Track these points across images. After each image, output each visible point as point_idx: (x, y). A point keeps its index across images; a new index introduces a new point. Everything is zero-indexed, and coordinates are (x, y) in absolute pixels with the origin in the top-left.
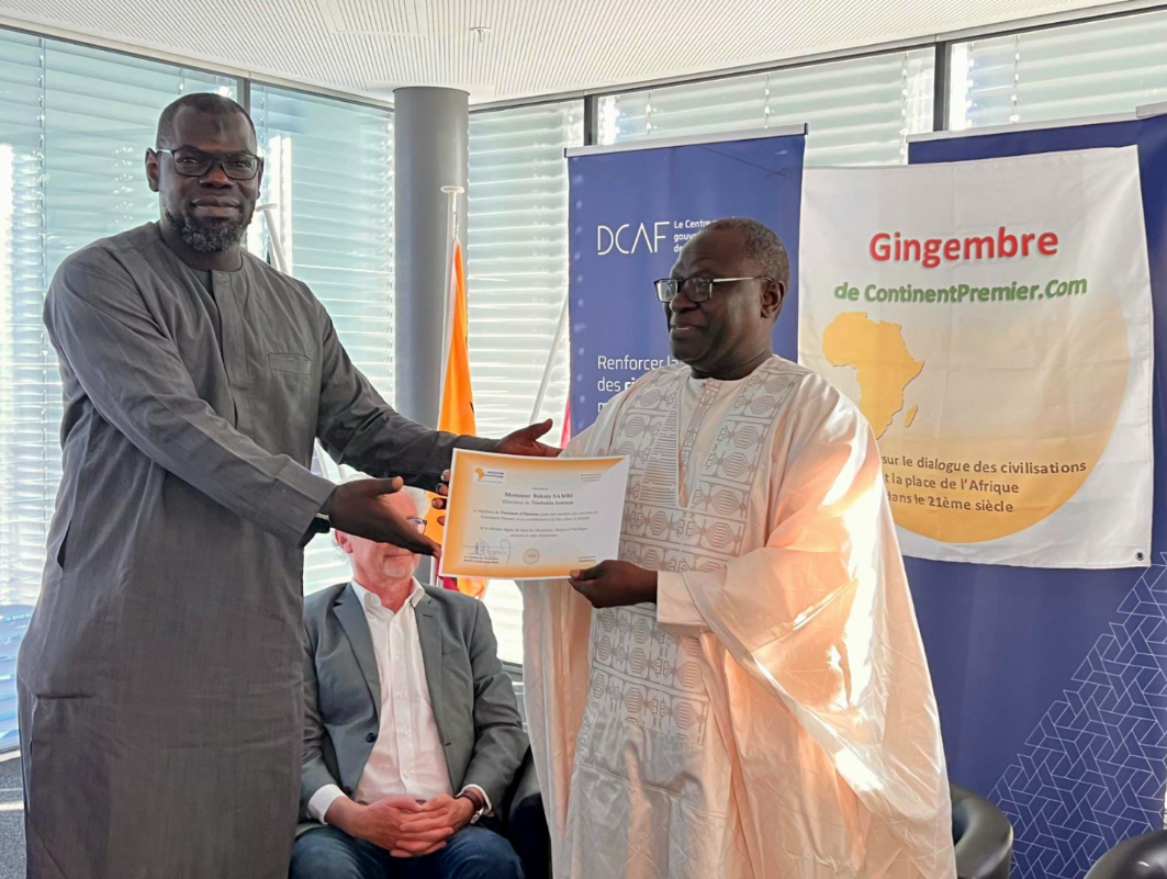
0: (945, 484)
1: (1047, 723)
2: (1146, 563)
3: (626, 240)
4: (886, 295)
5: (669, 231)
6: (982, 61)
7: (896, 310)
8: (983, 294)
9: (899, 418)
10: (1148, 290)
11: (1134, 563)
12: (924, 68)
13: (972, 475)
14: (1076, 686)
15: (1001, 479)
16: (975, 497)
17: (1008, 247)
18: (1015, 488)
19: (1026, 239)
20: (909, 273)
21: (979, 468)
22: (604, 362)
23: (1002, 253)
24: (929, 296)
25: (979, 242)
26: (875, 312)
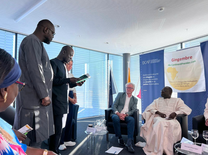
0: (181, 84)
1: (196, 112)
2: (205, 91)
3: (146, 63)
4: (174, 65)
5: (150, 61)
6: (186, 44)
7: (175, 66)
8: (184, 64)
9: (176, 77)
10: (203, 61)
11: (204, 91)
12: (179, 46)
13: (184, 83)
14: (199, 107)
15: (187, 83)
16: (185, 85)
17: (187, 58)
18: (189, 84)
19: (189, 57)
20: (176, 62)
21: (185, 82)
22: (144, 75)
23: (186, 59)
24: (178, 64)
25: (183, 58)
26: (172, 67)
